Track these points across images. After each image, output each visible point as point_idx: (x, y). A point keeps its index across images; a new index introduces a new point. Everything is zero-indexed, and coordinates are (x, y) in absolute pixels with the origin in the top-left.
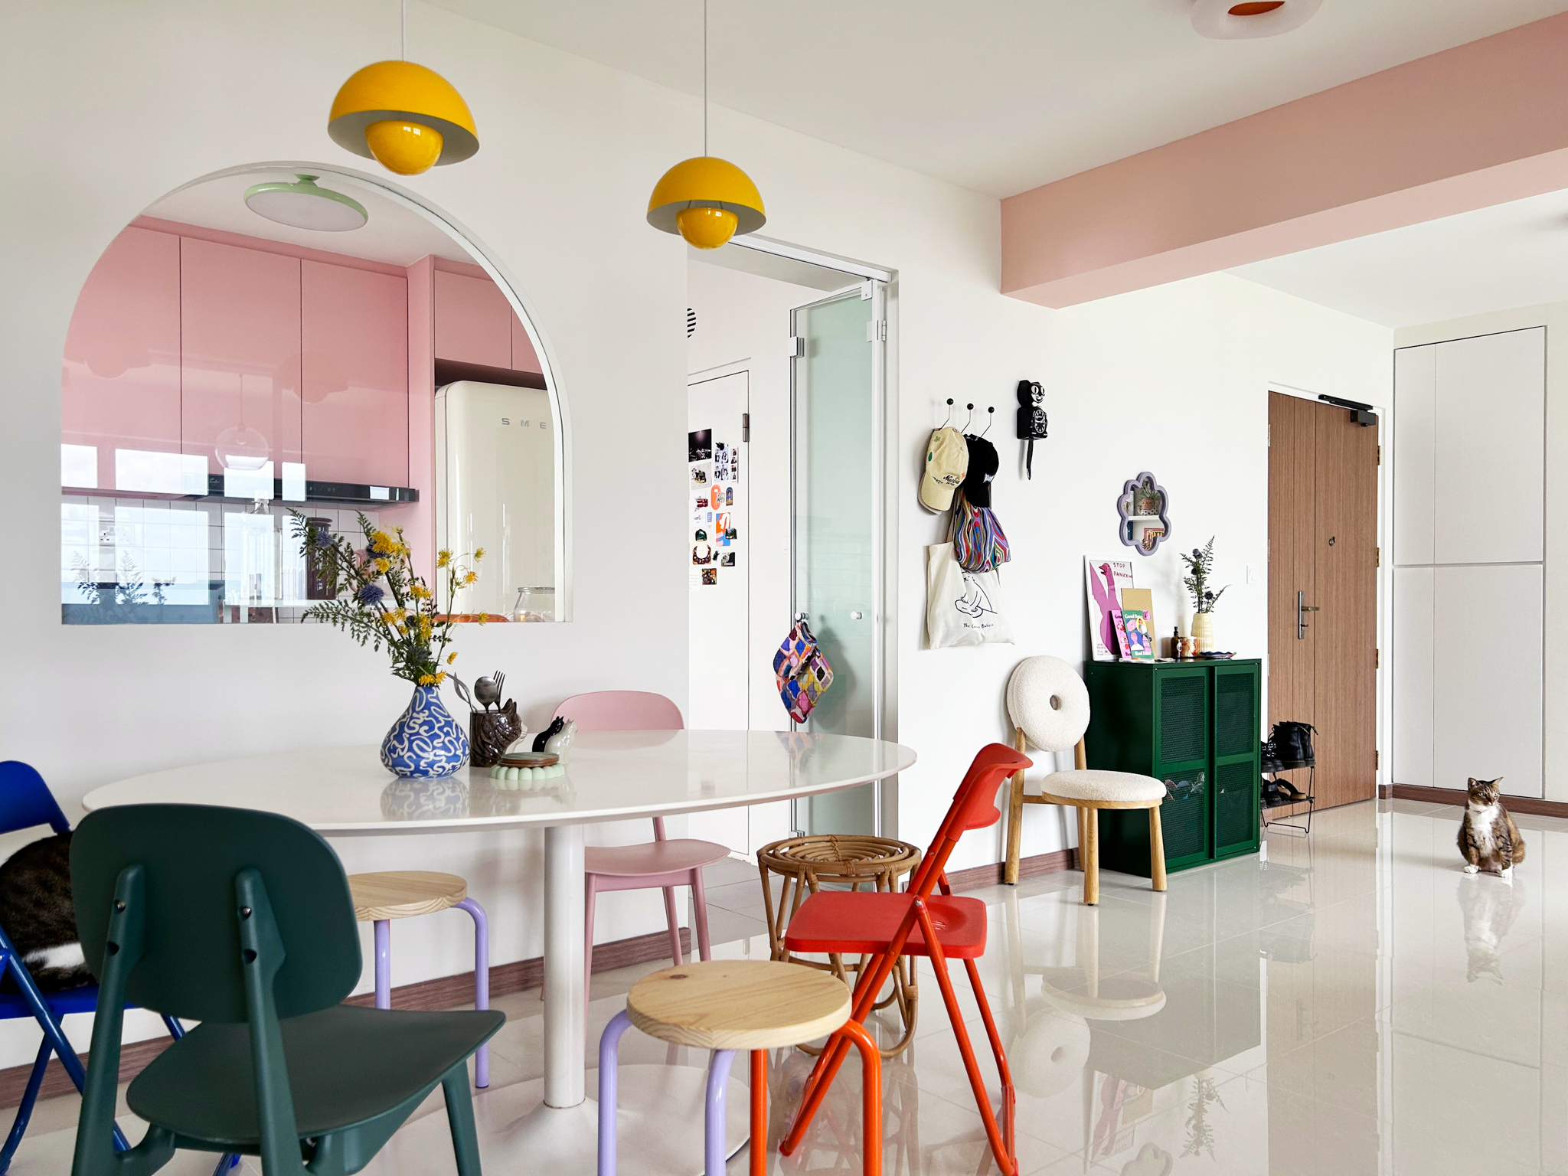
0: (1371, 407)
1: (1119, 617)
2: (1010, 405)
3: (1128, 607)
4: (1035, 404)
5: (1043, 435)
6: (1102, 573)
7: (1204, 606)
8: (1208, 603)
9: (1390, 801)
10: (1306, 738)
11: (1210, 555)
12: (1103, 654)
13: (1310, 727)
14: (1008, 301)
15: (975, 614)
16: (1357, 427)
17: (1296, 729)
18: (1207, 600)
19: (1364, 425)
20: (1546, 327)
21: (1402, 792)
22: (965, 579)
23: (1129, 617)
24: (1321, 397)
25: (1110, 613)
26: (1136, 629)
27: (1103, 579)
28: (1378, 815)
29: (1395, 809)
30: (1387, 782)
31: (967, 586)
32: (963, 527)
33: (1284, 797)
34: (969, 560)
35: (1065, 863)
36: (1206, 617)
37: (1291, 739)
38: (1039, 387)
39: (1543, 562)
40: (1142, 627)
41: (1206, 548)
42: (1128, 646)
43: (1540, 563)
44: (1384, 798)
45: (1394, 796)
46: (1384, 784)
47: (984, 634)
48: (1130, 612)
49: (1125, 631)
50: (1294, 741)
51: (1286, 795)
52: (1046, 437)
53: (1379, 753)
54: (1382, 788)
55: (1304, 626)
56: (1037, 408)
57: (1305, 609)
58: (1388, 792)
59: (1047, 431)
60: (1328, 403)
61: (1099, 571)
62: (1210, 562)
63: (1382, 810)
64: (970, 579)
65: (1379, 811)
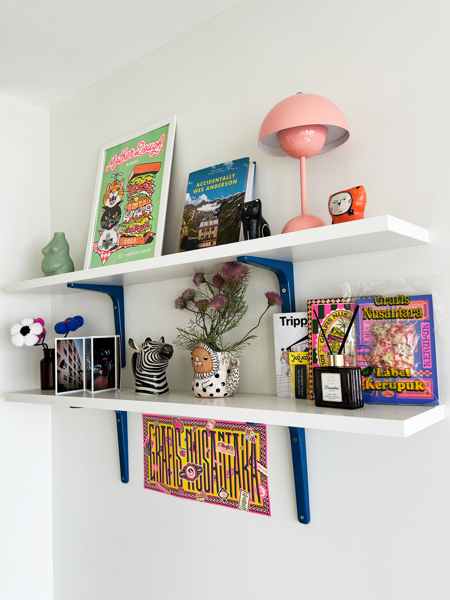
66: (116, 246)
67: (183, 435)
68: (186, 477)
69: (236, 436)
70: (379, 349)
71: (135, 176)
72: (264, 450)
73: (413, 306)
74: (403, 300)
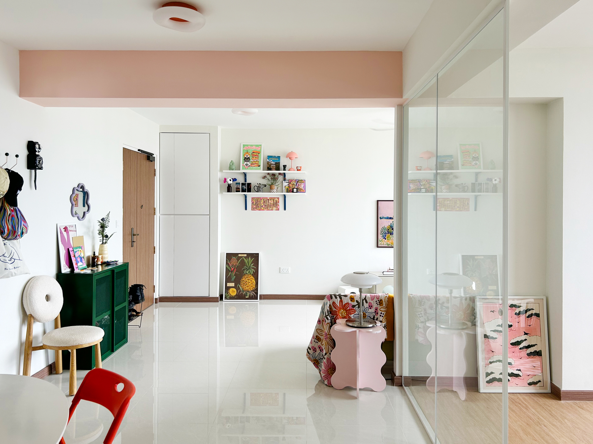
0: (153, 155)
1: (72, 251)
2: (24, 153)
3: (75, 245)
4: (37, 153)
5: (41, 168)
6: (64, 231)
7: (104, 241)
8: (106, 239)
9: (159, 303)
10: (142, 290)
11: (108, 220)
12: (65, 270)
13: (143, 286)
14: (23, 101)
15: (10, 262)
16: (149, 161)
17: (139, 288)
18: (105, 238)
19: (151, 161)
20: (210, 134)
21: (163, 299)
22: (5, 244)
23: (76, 250)
24: (139, 150)
25: (68, 249)
26: (79, 255)
27: (65, 234)
28: (154, 310)
29: (160, 306)
30: (157, 297)
31: (6, 248)
32: (5, 217)
33: (134, 316)
34: (9, 235)
35: (48, 372)
36: (105, 245)
37: (137, 292)
38: (39, 145)
39: (209, 215)
40: (82, 254)
41: (106, 216)
42: (77, 264)
43: (208, 215)
44: (157, 303)
45: (160, 301)
46: (157, 298)
47: (15, 272)
48: (77, 248)
49: (75, 257)
50: (138, 293)
51: (134, 315)
52: (42, 169)
53: (155, 286)
54: (156, 299)
55: (134, 242)
56: (38, 155)
57: (134, 235)
58: (158, 300)
59: (43, 166)
60: (140, 152)
61: (63, 230)
62: (108, 223)
63: (156, 308)
64: (8, 244)
65: (155, 308)
66: (250, 166)
67: (262, 200)
68: (262, 207)
69: (273, 200)
70: (299, 186)
71: (253, 153)
72: (279, 201)
73: (303, 181)
74: (302, 180)
